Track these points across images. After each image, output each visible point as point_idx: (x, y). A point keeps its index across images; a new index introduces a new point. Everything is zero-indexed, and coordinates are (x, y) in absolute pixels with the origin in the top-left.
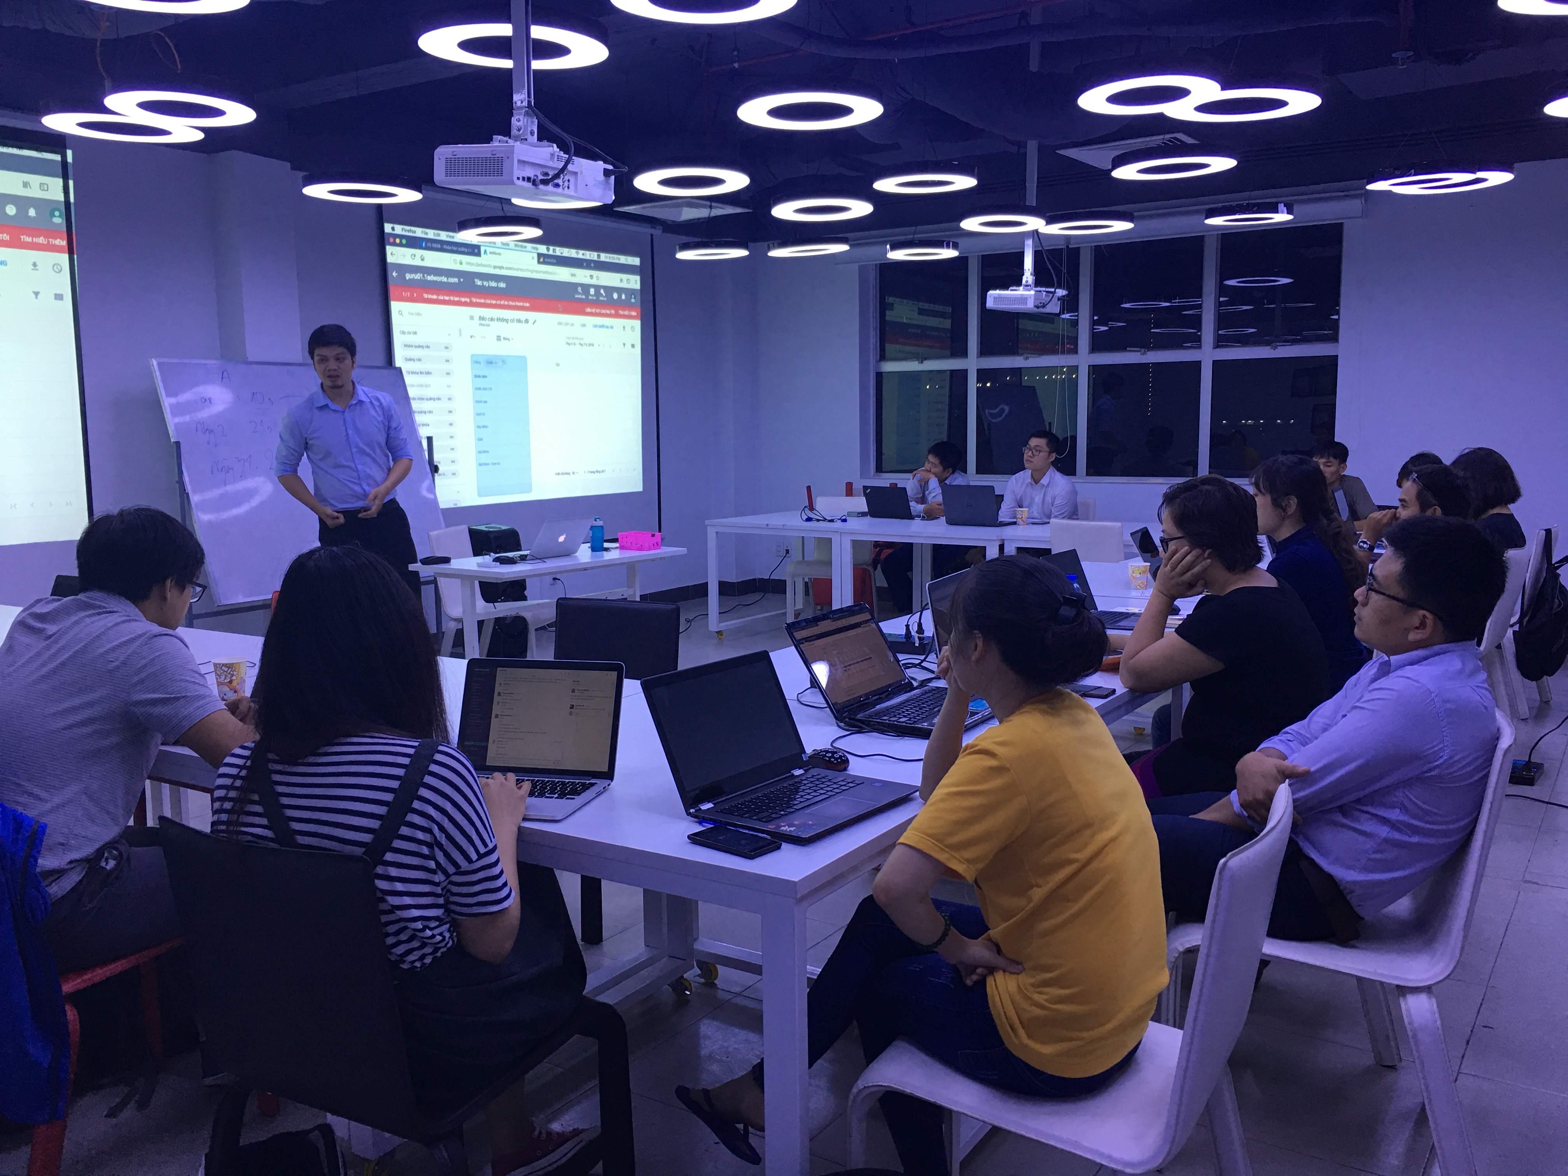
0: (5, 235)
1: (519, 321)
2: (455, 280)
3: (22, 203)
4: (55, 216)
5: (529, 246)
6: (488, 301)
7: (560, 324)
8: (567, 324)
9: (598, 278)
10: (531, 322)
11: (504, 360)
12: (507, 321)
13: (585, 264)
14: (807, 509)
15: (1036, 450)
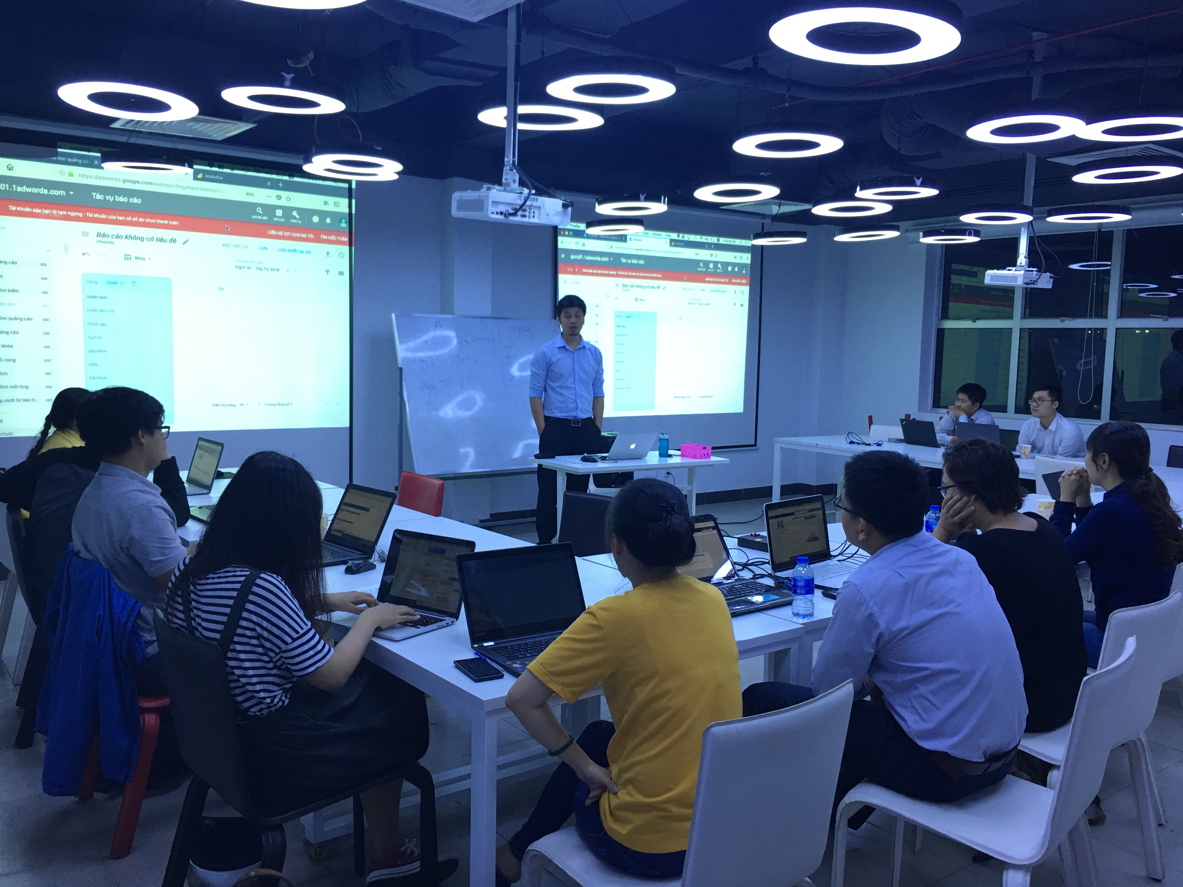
0: (311, 235)
1: (653, 287)
2: (607, 259)
3: (323, 214)
4: (341, 222)
5: (664, 234)
8: (690, 289)
10: (662, 288)
11: (639, 315)
12: (643, 287)
13: (707, 246)
14: (854, 435)
15: (1040, 401)
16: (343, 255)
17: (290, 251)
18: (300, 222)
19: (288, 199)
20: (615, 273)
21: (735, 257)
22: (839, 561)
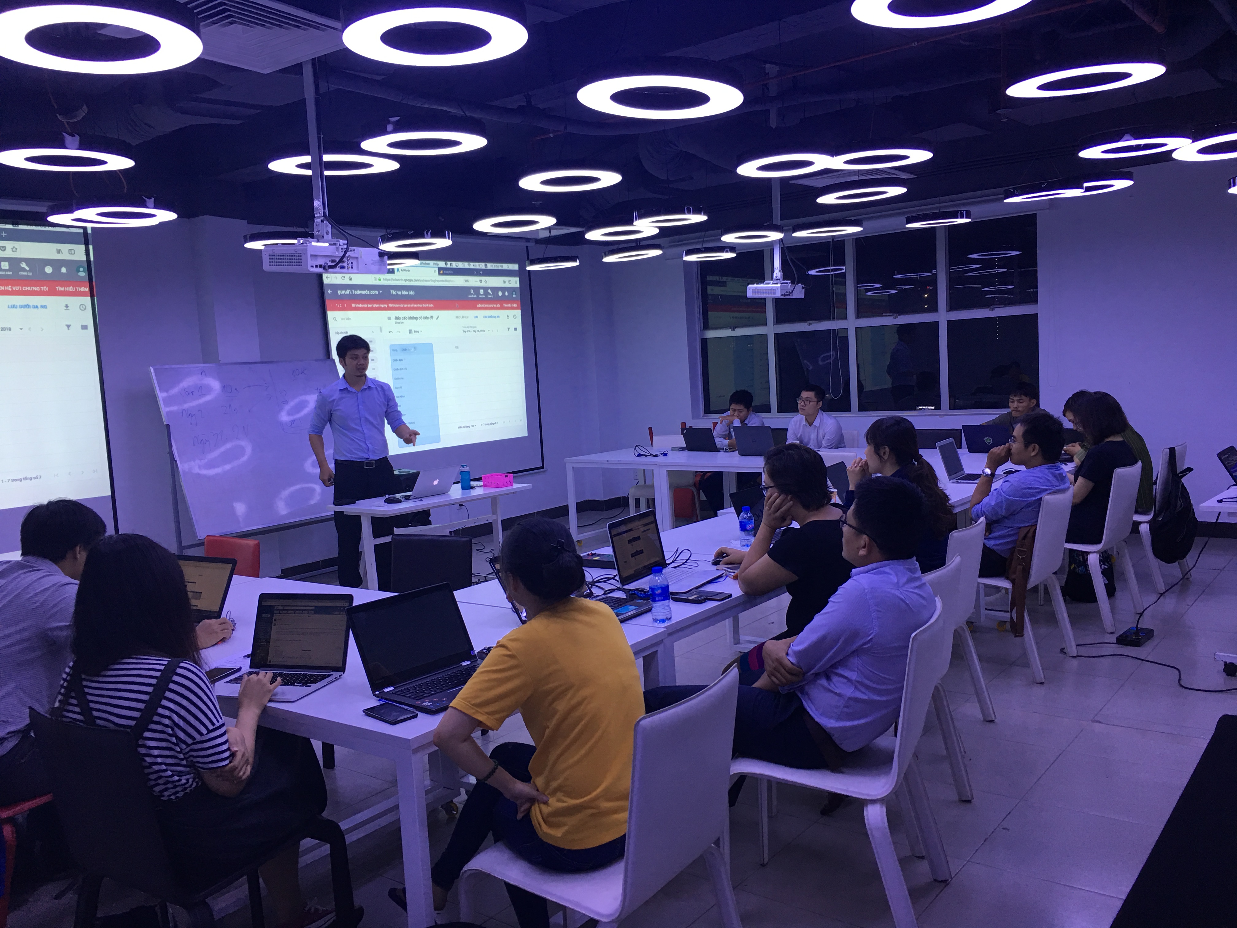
0: (45, 287)
1: (426, 318)
2: (376, 292)
3: (56, 264)
4: (80, 271)
5: (432, 263)
6: (401, 306)
7: (457, 317)
8: (463, 317)
9: (486, 282)
10: (435, 318)
11: (415, 347)
12: (416, 318)
13: (475, 273)
14: (639, 447)
15: (807, 401)
16: (84, 307)
17: (21, 307)
18: (30, 274)
19: (14, 249)
20: (386, 306)
21: (504, 282)
22: (675, 567)
